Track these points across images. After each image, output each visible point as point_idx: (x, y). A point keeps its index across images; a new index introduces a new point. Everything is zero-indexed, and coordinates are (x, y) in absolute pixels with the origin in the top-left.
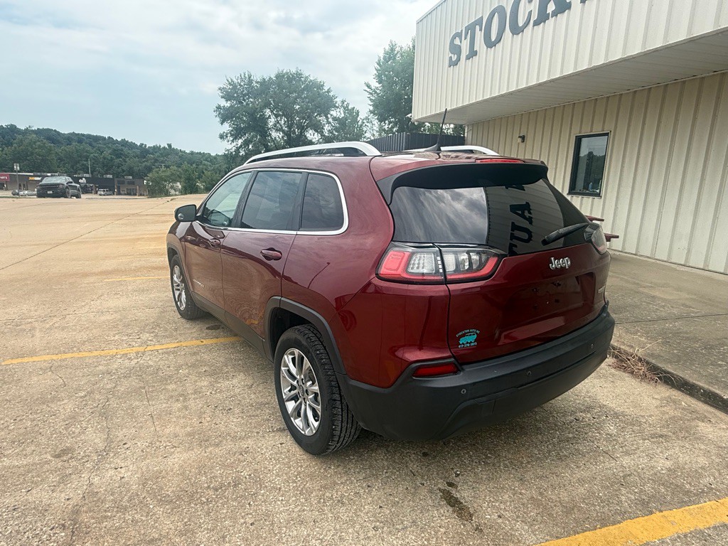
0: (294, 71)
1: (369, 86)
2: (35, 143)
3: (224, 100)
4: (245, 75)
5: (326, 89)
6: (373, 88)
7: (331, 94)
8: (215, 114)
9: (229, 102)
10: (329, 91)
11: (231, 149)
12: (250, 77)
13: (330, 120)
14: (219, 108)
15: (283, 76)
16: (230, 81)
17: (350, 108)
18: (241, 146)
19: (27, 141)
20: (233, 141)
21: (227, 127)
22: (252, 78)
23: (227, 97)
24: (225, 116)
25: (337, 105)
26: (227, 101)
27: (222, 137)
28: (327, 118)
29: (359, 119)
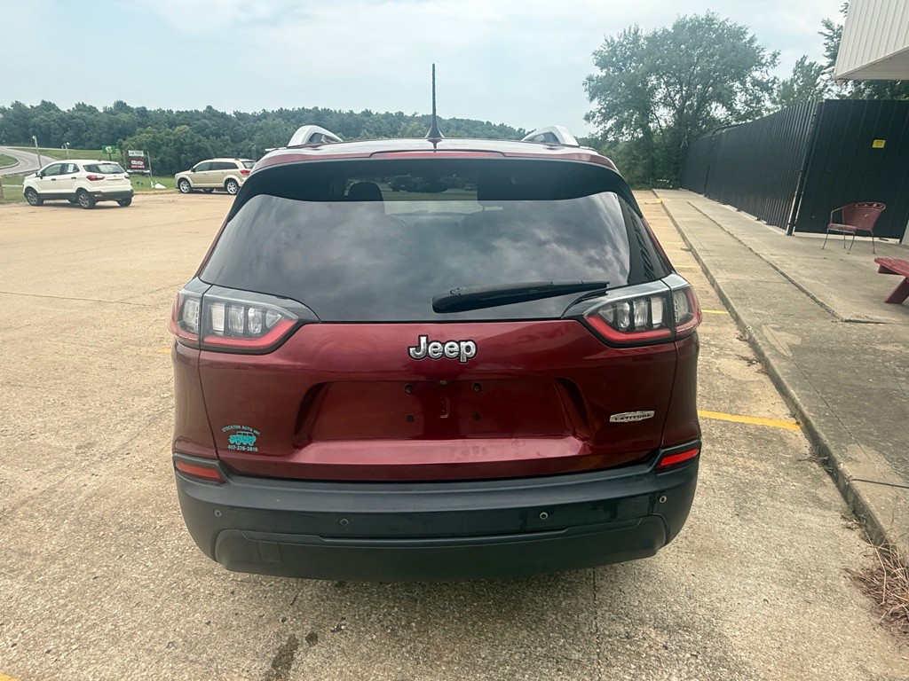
0: (702, 15)
1: (828, 26)
2: (416, 131)
3: (598, 68)
4: (630, 29)
5: (748, 37)
6: (836, 27)
7: (755, 45)
8: (584, 87)
9: (605, 70)
10: (752, 41)
11: (597, 133)
12: (636, 33)
13: (749, 85)
14: (590, 79)
15: (684, 26)
16: (609, 41)
17: (807, 63)
18: (611, 129)
19: (410, 129)
20: (600, 123)
21: (595, 105)
22: (639, 32)
23: (603, 64)
24: (596, 89)
25: (764, 61)
26: (602, 69)
27: (587, 118)
28: (743, 83)
29: (818, 81)
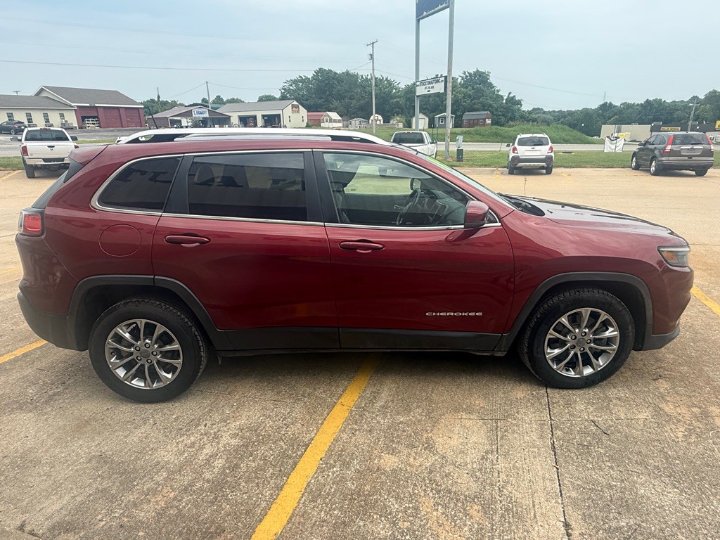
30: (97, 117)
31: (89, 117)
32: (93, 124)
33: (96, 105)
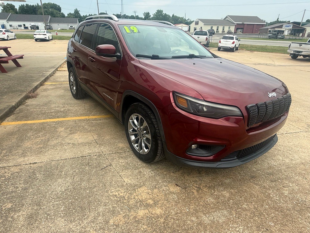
30: (243, 28)
31: (239, 28)
32: (240, 31)
33: (245, 23)
